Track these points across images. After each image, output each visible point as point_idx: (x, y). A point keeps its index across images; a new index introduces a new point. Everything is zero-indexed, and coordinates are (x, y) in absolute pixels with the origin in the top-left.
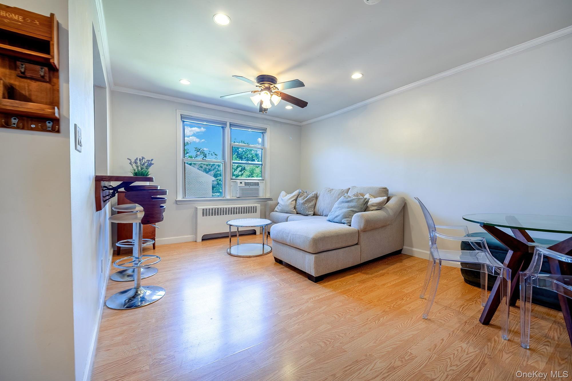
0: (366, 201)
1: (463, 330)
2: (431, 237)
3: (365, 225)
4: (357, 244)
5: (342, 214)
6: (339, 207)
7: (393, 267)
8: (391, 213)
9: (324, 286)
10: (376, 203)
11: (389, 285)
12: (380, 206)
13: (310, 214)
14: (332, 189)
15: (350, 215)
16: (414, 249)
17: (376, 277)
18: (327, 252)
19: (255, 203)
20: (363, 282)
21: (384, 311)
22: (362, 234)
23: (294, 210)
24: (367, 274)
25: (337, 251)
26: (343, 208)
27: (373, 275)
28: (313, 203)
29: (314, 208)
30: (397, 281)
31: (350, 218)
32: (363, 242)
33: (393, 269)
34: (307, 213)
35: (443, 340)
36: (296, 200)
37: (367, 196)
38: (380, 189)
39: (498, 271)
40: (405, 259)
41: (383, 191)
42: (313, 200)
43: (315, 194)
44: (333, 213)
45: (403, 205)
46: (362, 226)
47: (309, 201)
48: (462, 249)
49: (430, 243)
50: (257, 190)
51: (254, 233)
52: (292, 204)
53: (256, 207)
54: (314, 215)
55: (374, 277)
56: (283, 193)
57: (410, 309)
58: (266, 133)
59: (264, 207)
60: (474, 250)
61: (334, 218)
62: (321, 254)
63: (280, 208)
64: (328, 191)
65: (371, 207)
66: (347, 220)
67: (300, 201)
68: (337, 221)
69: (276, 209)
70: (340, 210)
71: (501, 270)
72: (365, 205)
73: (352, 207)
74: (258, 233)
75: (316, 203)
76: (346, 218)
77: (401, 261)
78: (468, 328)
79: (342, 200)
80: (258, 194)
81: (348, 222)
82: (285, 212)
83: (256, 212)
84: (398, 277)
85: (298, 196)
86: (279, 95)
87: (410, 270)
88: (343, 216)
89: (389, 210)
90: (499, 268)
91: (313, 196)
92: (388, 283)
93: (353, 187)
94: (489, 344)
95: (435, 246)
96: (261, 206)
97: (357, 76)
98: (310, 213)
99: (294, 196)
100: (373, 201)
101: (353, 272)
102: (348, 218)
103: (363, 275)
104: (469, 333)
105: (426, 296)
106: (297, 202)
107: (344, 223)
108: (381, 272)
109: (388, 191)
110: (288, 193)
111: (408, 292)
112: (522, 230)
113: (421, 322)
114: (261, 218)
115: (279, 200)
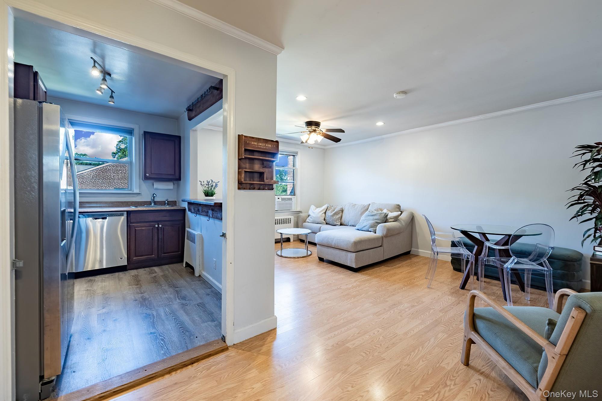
0: (386, 215)
1: (450, 292)
2: (432, 239)
3: (387, 232)
4: (381, 246)
5: (369, 225)
6: (366, 220)
7: (405, 262)
8: (403, 223)
9: (362, 274)
10: (394, 217)
11: (405, 272)
12: (396, 219)
13: (338, 225)
14: (355, 205)
15: (375, 226)
16: (419, 250)
17: (395, 268)
18: (363, 251)
19: (289, 215)
20: (387, 271)
21: (404, 285)
22: (384, 239)
23: (324, 222)
24: (389, 267)
25: (369, 250)
26: (369, 220)
27: (393, 267)
28: (340, 215)
29: (341, 220)
30: (409, 271)
31: (375, 227)
32: (385, 245)
33: (406, 263)
34: (335, 223)
35: (439, 296)
36: (325, 213)
37: (385, 211)
38: (395, 205)
39: (468, 257)
40: (413, 257)
41: (396, 207)
42: (339, 213)
43: (341, 208)
44: (361, 224)
45: (411, 218)
46: (385, 233)
47: (336, 214)
48: (451, 247)
49: (432, 243)
50: (291, 204)
51: (288, 240)
52: (322, 216)
53: (290, 219)
54: (341, 225)
55: (393, 268)
56: (313, 207)
57: (420, 284)
58: (297, 156)
59: (296, 219)
60: (458, 247)
61: (363, 228)
62: (359, 253)
63: (311, 220)
64: (352, 206)
65: (389, 219)
66: (373, 229)
67: (329, 213)
68: (365, 230)
69: (307, 220)
70: (367, 221)
71: (469, 256)
72: (386, 218)
73: (376, 220)
74: (292, 240)
75: (342, 216)
76: (372, 227)
77: (410, 258)
78: (452, 291)
79: (367, 214)
80: (291, 207)
81: (374, 230)
82: (317, 223)
83: (290, 223)
84: (410, 268)
85: (327, 210)
86: (321, 135)
87: (417, 264)
88: (370, 226)
89: (402, 222)
90: (469, 255)
91: (340, 209)
92: (404, 271)
93: (373, 203)
94: (463, 296)
95: (434, 244)
96: (294, 218)
97: (380, 124)
98: (337, 223)
99: (324, 209)
100: (391, 215)
101: (379, 266)
102: (374, 227)
103: (386, 267)
104: (453, 293)
105: (429, 278)
106: (326, 215)
107: (370, 231)
108: (398, 265)
109: (400, 207)
110: (318, 207)
111: (417, 276)
112: (484, 234)
113: (426, 289)
114: (294, 227)
115: (310, 213)
